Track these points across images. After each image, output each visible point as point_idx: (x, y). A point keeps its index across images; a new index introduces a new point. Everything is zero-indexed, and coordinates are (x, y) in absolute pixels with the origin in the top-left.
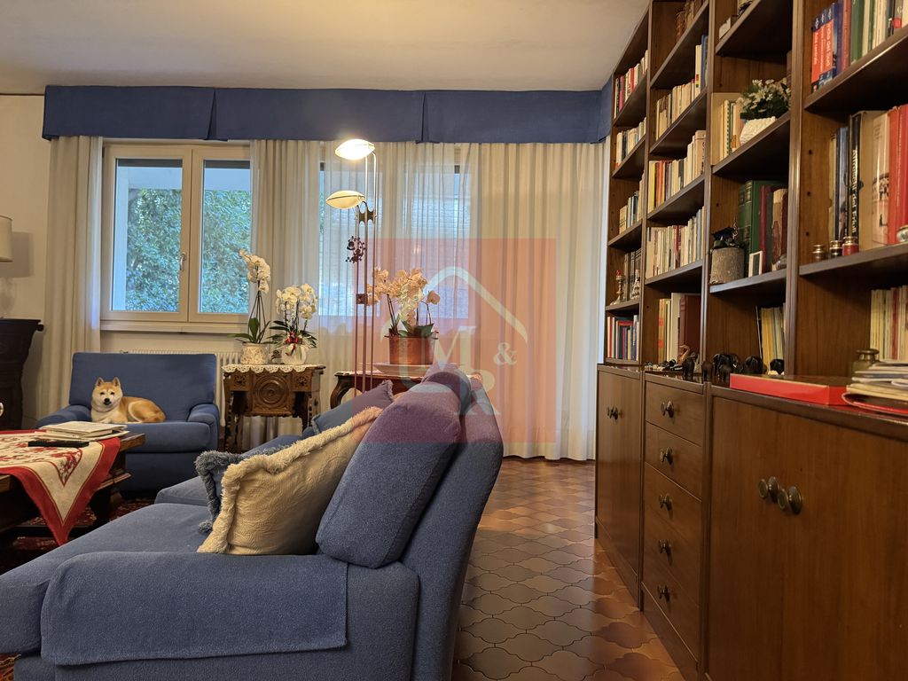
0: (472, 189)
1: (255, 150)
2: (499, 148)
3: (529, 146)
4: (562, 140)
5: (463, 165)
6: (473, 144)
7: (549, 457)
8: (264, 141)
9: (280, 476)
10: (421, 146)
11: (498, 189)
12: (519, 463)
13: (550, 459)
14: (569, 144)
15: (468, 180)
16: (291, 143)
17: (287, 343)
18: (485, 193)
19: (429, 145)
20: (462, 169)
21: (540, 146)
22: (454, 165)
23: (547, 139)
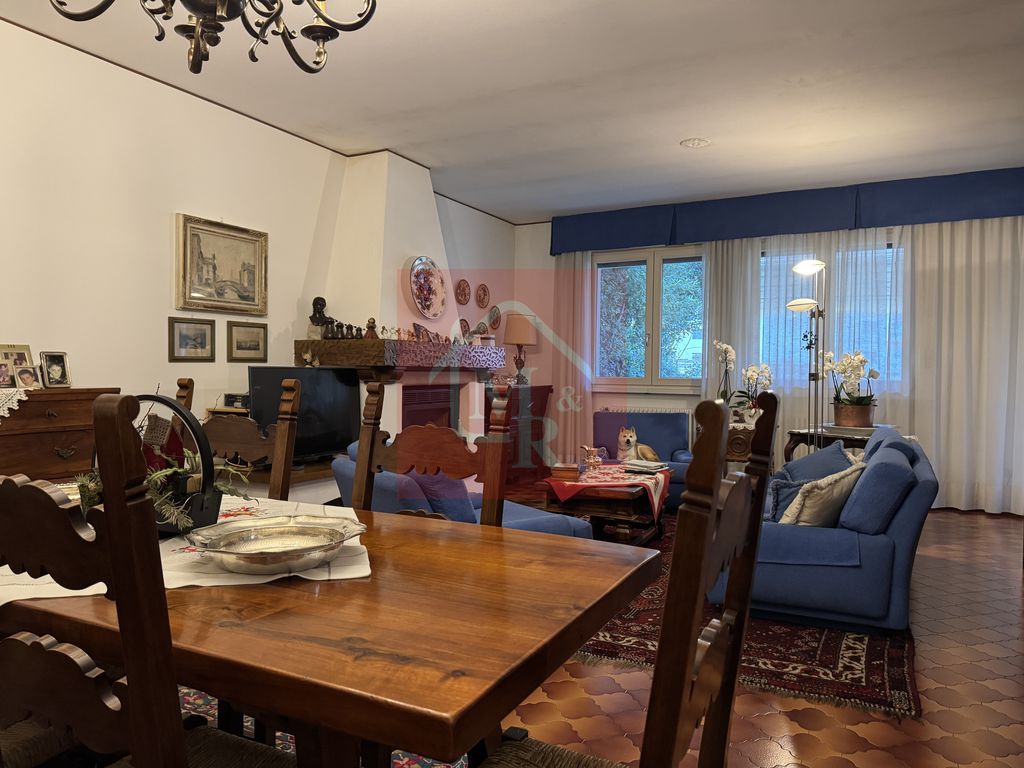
0: (904, 265)
1: (706, 249)
2: (932, 229)
3: (964, 223)
4: (1002, 214)
5: (895, 242)
6: (905, 227)
7: (988, 511)
8: (714, 243)
9: (823, 491)
10: (854, 232)
11: (932, 264)
12: (956, 515)
13: (989, 511)
14: (1009, 218)
15: (901, 254)
16: (737, 241)
17: (751, 408)
18: (919, 267)
19: (861, 231)
20: (895, 245)
21: (976, 223)
22: (886, 243)
23: (983, 214)
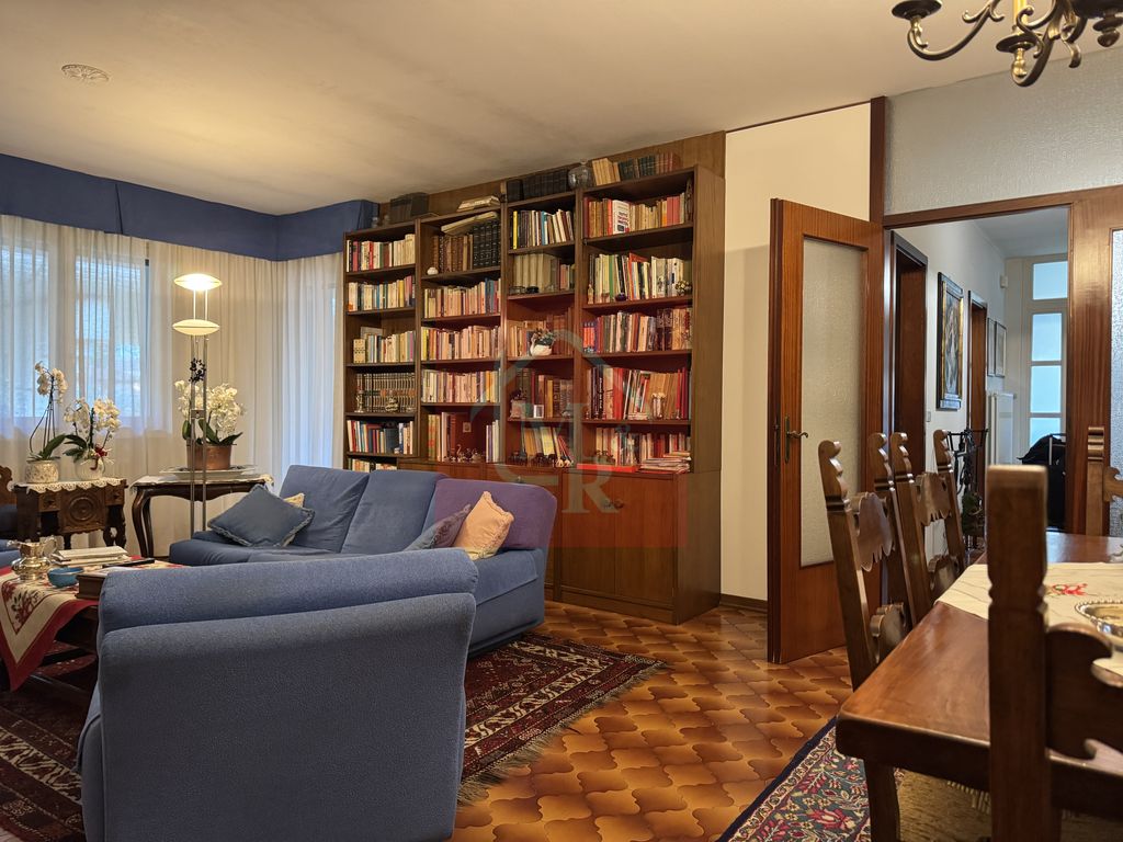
17: (95, 458)
22: (144, 259)
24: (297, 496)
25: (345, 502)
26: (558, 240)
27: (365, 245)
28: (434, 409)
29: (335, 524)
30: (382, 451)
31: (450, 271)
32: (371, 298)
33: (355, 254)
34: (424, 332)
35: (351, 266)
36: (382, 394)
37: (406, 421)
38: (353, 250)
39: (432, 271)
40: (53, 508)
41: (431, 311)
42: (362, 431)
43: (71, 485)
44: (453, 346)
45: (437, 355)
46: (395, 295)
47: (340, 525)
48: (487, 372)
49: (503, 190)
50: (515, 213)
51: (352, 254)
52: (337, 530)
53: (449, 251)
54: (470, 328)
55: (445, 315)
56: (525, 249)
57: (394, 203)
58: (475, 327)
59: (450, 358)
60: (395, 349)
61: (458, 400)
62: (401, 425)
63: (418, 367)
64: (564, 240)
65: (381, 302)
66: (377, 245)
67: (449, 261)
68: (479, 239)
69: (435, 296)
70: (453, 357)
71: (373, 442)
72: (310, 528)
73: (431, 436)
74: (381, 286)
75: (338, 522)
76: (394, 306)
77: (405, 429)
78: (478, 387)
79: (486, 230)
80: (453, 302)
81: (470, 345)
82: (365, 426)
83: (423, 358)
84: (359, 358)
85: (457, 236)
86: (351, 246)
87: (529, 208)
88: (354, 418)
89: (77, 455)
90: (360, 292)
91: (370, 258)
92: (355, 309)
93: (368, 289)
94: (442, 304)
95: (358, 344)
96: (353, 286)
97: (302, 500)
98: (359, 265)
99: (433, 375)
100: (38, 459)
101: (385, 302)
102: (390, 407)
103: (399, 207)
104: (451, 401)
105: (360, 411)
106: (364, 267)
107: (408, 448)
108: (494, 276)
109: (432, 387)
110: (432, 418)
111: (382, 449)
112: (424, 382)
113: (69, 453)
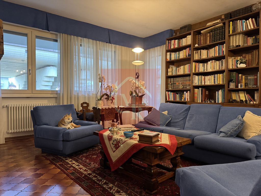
17: (112, 100)
22: (114, 50)
24: (165, 112)
25: (183, 114)
26: (249, 28)
27: (173, 41)
28: (197, 87)
29: (181, 120)
30: (178, 100)
31: (203, 44)
32: (174, 56)
33: (169, 44)
34: (194, 63)
35: (168, 48)
36: (177, 84)
37: (187, 91)
38: (169, 43)
39: (197, 45)
40: (103, 113)
41: (196, 57)
42: (171, 95)
43: (107, 107)
44: (204, 67)
45: (198, 70)
46: (182, 55)
47: (182, 121)
48: (219, 74)
49: (223, 17)
50: (231, 22)
51: (168, 45)
52: (182, 122)
53: (202, 39)
54: (211, 61)
55: (201, 58)
56: (235, 33)
57: (181, 28)
58: (213, 61)
59: (203, 71)
60: (182, 70)
61: (206, 84)
62: (185, 92)
63: (192, 75)
64: (252, 27)
65: (177, 57)
66: (177, 41)
67: (202, 42)
68: (215, 33)
69: (198, 53)
70: (204, 71)
71: (175, 97)
72: (171, 121)
73: (196, 95)
74: (177, 52)
75: (182, 120)
76: (182, 58)
77: (186, 94)
78: (214, 79)
79: (217, 30)
80: (204, 54)
81: (210, 67)
82: (172, 93)
83: (194, 71)
84: (170, 74)
85: (206, 34)
86: (168, 42)
87: (237, 20)
88: (168, 91)
89: (107, 99)
90: (170, 55)
91: (174, 45)
92: (169, 60)
93: (173, 54)
94: (200, 55)
95: (170, 70)
96: (168, 54)
97: (167, 113)
98: (171, 47)
99: (197, 77)
100: (99, 100)
101: (179, 57)
102: (181, 87)
103: (183, 29)
104: (203, 84)
105: (170, 89)
106: (172, 47)
107: (188, 99)
108: (222, 43)
109: (197, 80)
110: (196, 90)
111: (178, 99)
112: (194, 79)
113: (106, 98)
